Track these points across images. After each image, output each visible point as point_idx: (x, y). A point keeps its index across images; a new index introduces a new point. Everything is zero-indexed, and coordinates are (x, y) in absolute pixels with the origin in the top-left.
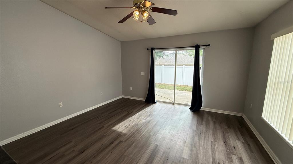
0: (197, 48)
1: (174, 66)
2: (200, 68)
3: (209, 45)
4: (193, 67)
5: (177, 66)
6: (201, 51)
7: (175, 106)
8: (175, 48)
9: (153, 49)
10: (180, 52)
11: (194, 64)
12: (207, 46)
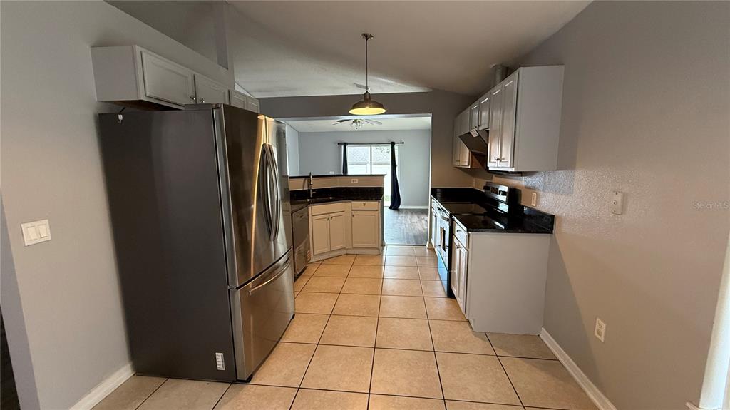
0: (393, 144)
2: (396, 166)
3: (403, 143)
4: (390, 166)
6: (396, 147)
8: (370, 144)
9: (345, 144)
11: (390, 163)
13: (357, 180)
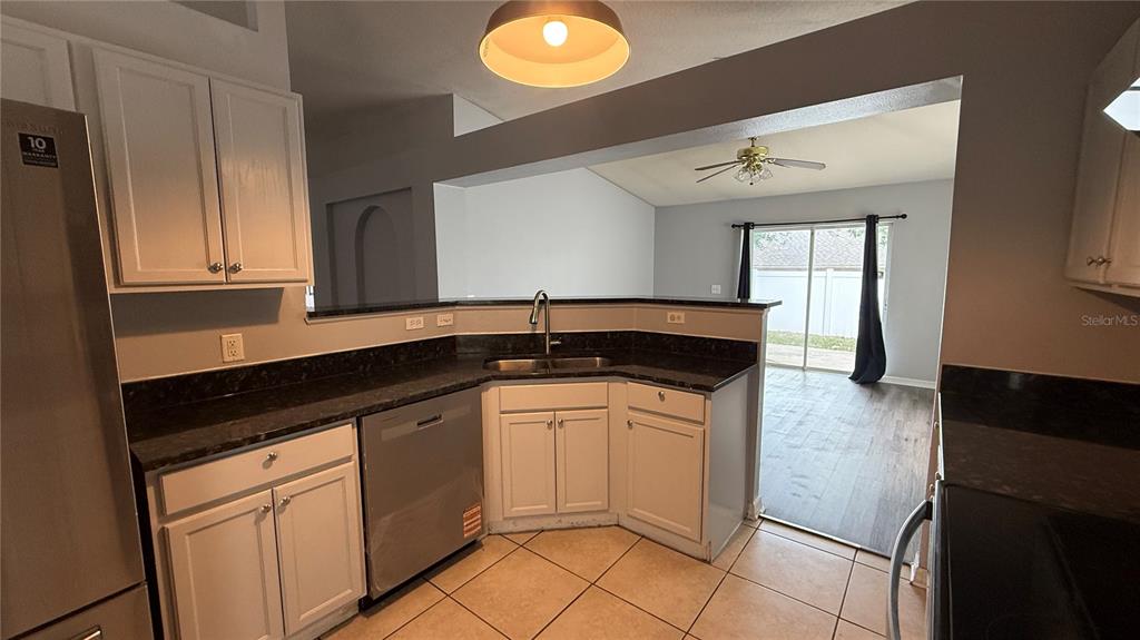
0: (872, 222)
1: (807, 272)
2: (879, 274)
3: (904, 216)
4: (860, 274)
5: (814, 273)
6: (882, 231)
7: (808, 374)
8: (811, 223)
9: (748, 227)
10: (822, 234)
11: (862, 267)
12: (897, 217)
13: (682, 315)
